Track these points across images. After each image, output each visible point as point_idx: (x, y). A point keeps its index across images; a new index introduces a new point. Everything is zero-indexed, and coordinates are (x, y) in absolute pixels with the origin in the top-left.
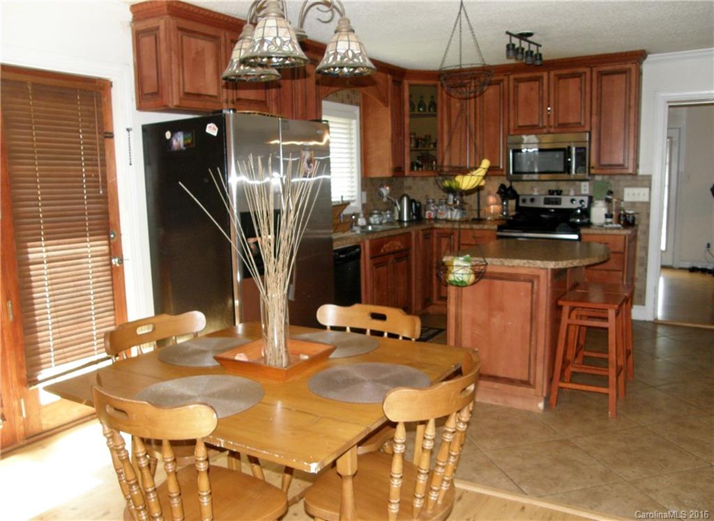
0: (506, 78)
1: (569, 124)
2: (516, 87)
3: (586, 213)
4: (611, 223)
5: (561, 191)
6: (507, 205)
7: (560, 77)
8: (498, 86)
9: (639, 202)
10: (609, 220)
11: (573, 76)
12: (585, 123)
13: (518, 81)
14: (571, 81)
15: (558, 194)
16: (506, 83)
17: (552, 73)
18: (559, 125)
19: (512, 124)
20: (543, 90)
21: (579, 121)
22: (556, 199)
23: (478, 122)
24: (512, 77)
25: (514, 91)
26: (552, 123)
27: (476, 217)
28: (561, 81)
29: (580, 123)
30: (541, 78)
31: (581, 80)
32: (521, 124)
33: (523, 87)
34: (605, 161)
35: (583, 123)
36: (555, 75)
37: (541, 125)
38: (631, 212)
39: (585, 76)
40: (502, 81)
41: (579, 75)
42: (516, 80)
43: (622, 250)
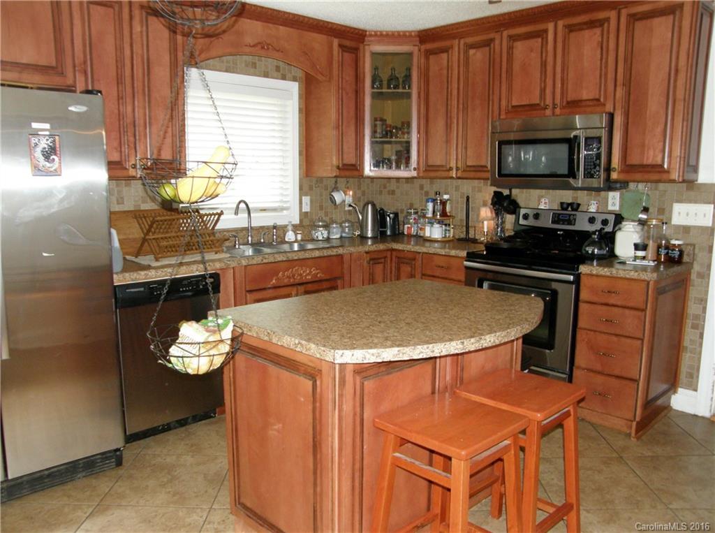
0: (497, 36)
1: (581, 101)
2: (510, 48)
3: (608, 239)
4: (644, 258)
5: (579, 205)
6: (503, 222)
7: (571, 29)
8: (487, 48)
9: (695, 227)
10: (641, 253)
11: (592, 24)
12: (606, 98)
13: (513, 38)
14: (587, 33)
15: (573, 210)
16: (497, 42)
17: (561, 23)
18: (568, 103)
19: (504, 103)
20: (547, 52)
21: (597, 97)
22: (570, 215)
23: (461, 101)
24: (505, 34)
25: (508, 53)
26: (558, 101)
27: (463, 236)
28: (573, 35)
29: (598, 100)
30: (546, 31)
31: (603, 31)
32: (515, 103)
33: (520, 46)
34: (634, 159)
35: (602, 100)
36: (565, 26)
37: (542, 104)
38: (677, 242)
39: (609, 24)
40: (492, 40)
41: (600, 23)
42: (510, 37)
43: (642, 306)
